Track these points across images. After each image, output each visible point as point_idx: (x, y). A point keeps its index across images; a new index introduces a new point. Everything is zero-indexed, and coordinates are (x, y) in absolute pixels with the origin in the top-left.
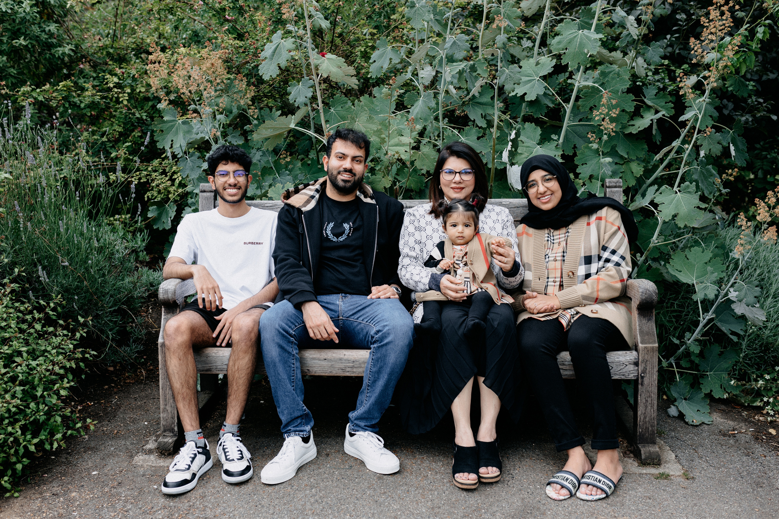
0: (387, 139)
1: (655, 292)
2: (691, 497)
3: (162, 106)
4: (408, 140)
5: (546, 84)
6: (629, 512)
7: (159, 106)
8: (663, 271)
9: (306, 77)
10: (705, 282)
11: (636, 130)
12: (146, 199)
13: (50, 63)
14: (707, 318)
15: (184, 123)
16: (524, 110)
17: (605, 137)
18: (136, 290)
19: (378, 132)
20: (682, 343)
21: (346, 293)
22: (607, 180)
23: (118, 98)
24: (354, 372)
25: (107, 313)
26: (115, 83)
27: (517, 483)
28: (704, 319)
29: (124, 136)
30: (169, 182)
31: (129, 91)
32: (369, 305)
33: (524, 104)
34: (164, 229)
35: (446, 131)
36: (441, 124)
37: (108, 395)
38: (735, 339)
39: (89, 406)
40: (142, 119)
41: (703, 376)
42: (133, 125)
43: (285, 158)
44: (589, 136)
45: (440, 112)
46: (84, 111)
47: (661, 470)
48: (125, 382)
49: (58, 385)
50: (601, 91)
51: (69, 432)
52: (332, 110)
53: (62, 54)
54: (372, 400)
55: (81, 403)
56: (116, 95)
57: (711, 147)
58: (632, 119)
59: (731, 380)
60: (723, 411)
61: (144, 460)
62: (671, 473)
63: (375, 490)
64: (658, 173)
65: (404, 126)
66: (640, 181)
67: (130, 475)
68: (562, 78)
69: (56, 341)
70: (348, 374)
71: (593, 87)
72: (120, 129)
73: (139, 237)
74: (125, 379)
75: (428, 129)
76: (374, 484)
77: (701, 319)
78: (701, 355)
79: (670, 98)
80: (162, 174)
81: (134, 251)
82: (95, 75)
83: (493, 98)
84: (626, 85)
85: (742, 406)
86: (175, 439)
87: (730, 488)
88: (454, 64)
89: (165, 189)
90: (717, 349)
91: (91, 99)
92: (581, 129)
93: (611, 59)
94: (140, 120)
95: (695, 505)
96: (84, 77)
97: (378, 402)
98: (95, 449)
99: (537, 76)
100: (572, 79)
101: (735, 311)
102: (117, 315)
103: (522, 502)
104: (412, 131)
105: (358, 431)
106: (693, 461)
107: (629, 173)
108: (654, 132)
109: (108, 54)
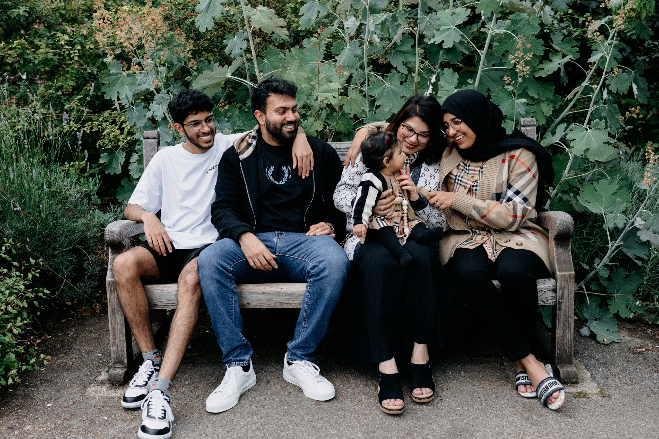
0: (317, 86)
1: (571, 223)
2: (610, 414)
3: (108, 59)
4: (336, 85)
5: (462, 33)
6: (553, 431)
7: (105, 60)
8: (573, 202)
9: (240, 31)
10: (615, 212)
11: (546, 73)
12: (98, 147)
13: (8, 24)
14: (616, 245)
15: (129, 75)
16: (442, 57)
17: (520, 80)
18: (89, 230)
19: (308, 80)
20: (592, 269)
21: (282, 230)
22: (522, 120)
23: (69, 55)
24: (290, 305)
25: (62, 252)
26: (66, 40)
27: (446, 405)
28: (612, 246)
29: (77, 89)
30: (118, 131)
31: (79, 47)
32: (304, 242)
33: (441, 52)
34: (115, 174)
35: (371, 77)
36: (366, 71)
37: (65, 328)
38: (639, 263)
39: (48, 339)
40: (93, 74)
41: (610, 298)
42: (85, 79)
43: (224, 106)
44: (505, 79)
45: (365, 60)
46: (38, 67)
47: (579, 389)
48: (81, 316)
49: (11, 324)
50: (513, 37)
51: (24, 368)
52: (265, 61)
53: (17, 15)
54: (309, 330)
55: (40, 336)
56: (67, 52)
57: (619, 86)
58: (541, 62)
59: (637, 301)
60: (629, 330)
61: (96, 392)
62: (589, 392)
63: (313, 415)
64: (566, 112)
65: (333, 73)
66: (549, 120)
67: (82, 406)
68: (475, 28)
69: (10, 281)
70: (285, 307)
71: (506, 34)
72: (73, 84)
73: (91, 182)
74: (81, 313)
75: (354, 76)
76: (311, 410)
77: (610, 246)
78: (609, 279)
79: (575, 43)
80: (112, 123)
81: (88, 195)
82: (48, 34)
83: (413, 46)
84: (536, 31)
85: (647, 324)
86: (125, 370)
87: (645, 405)
88: (377, 15)
89: (115, 137)
90: (622, 272)
91: (44, 56)
92: (494, 73)
93: (521, 7)
94: (91, 74)
95: (614, 422)
96: (39, 37)
97: (315, 333)
98: (50, 382)
99: (453, 25)
100: (484, 27)
101: (640, 238)
102: (72, 255)
103: (452, 425)
104: (340, 78)
105: (295, 360)
106: (607, 379)
107: (540, 112)
108: (562, 74)
109: (62, 15)
